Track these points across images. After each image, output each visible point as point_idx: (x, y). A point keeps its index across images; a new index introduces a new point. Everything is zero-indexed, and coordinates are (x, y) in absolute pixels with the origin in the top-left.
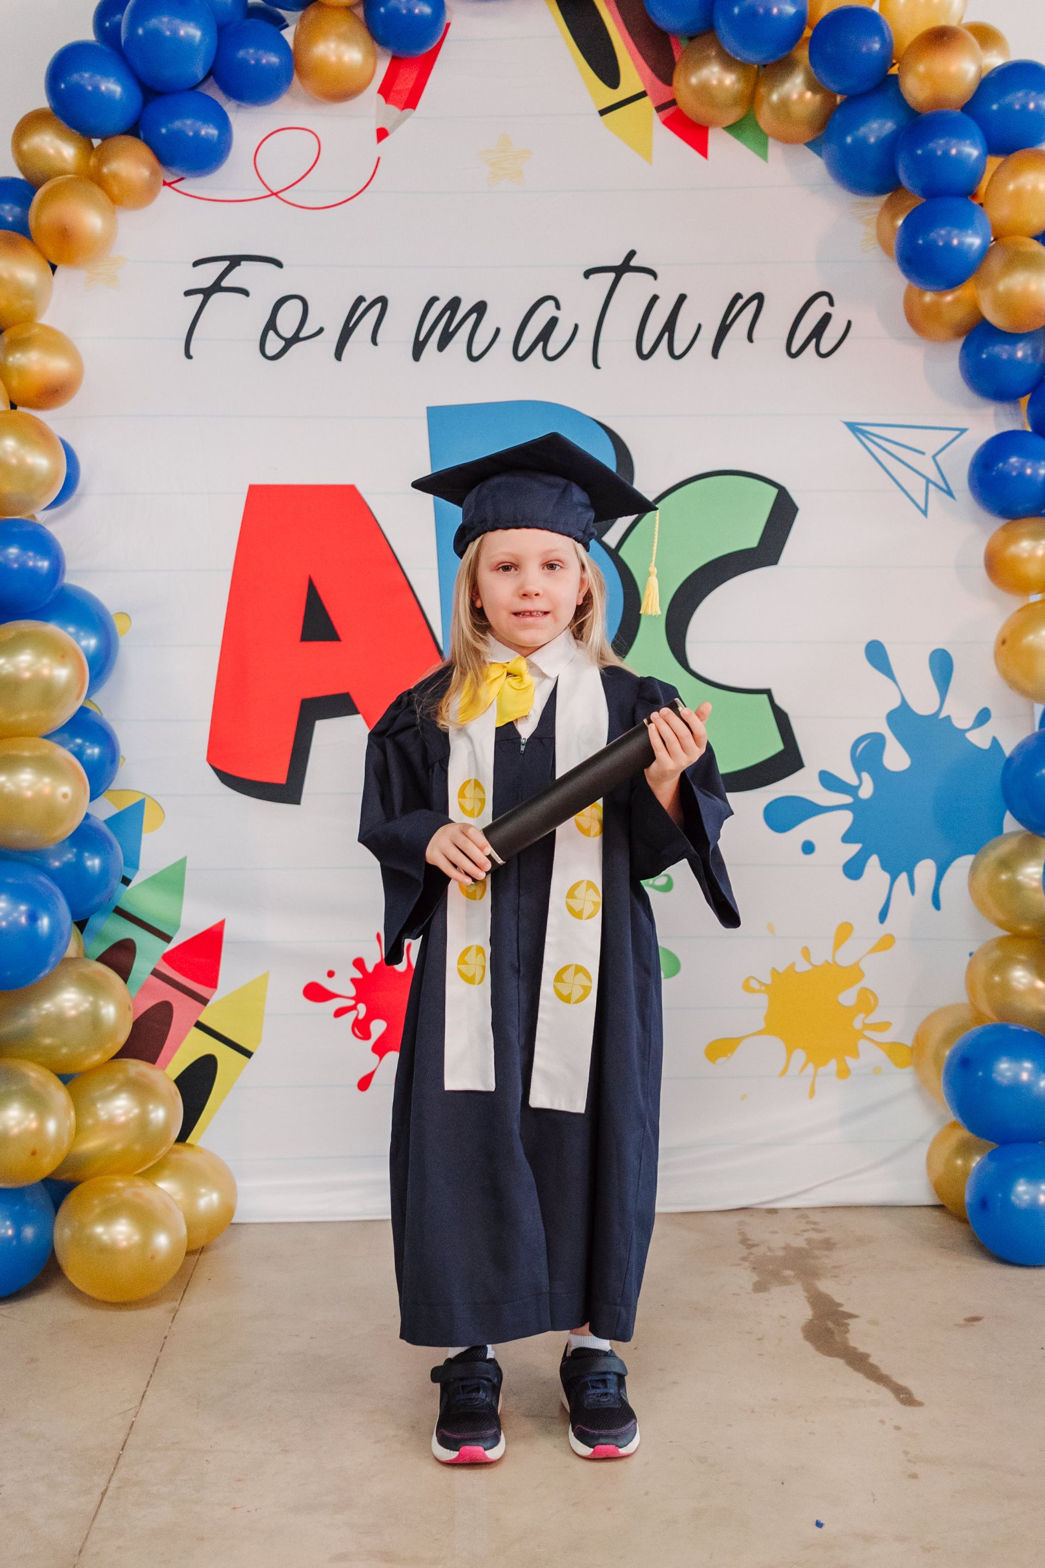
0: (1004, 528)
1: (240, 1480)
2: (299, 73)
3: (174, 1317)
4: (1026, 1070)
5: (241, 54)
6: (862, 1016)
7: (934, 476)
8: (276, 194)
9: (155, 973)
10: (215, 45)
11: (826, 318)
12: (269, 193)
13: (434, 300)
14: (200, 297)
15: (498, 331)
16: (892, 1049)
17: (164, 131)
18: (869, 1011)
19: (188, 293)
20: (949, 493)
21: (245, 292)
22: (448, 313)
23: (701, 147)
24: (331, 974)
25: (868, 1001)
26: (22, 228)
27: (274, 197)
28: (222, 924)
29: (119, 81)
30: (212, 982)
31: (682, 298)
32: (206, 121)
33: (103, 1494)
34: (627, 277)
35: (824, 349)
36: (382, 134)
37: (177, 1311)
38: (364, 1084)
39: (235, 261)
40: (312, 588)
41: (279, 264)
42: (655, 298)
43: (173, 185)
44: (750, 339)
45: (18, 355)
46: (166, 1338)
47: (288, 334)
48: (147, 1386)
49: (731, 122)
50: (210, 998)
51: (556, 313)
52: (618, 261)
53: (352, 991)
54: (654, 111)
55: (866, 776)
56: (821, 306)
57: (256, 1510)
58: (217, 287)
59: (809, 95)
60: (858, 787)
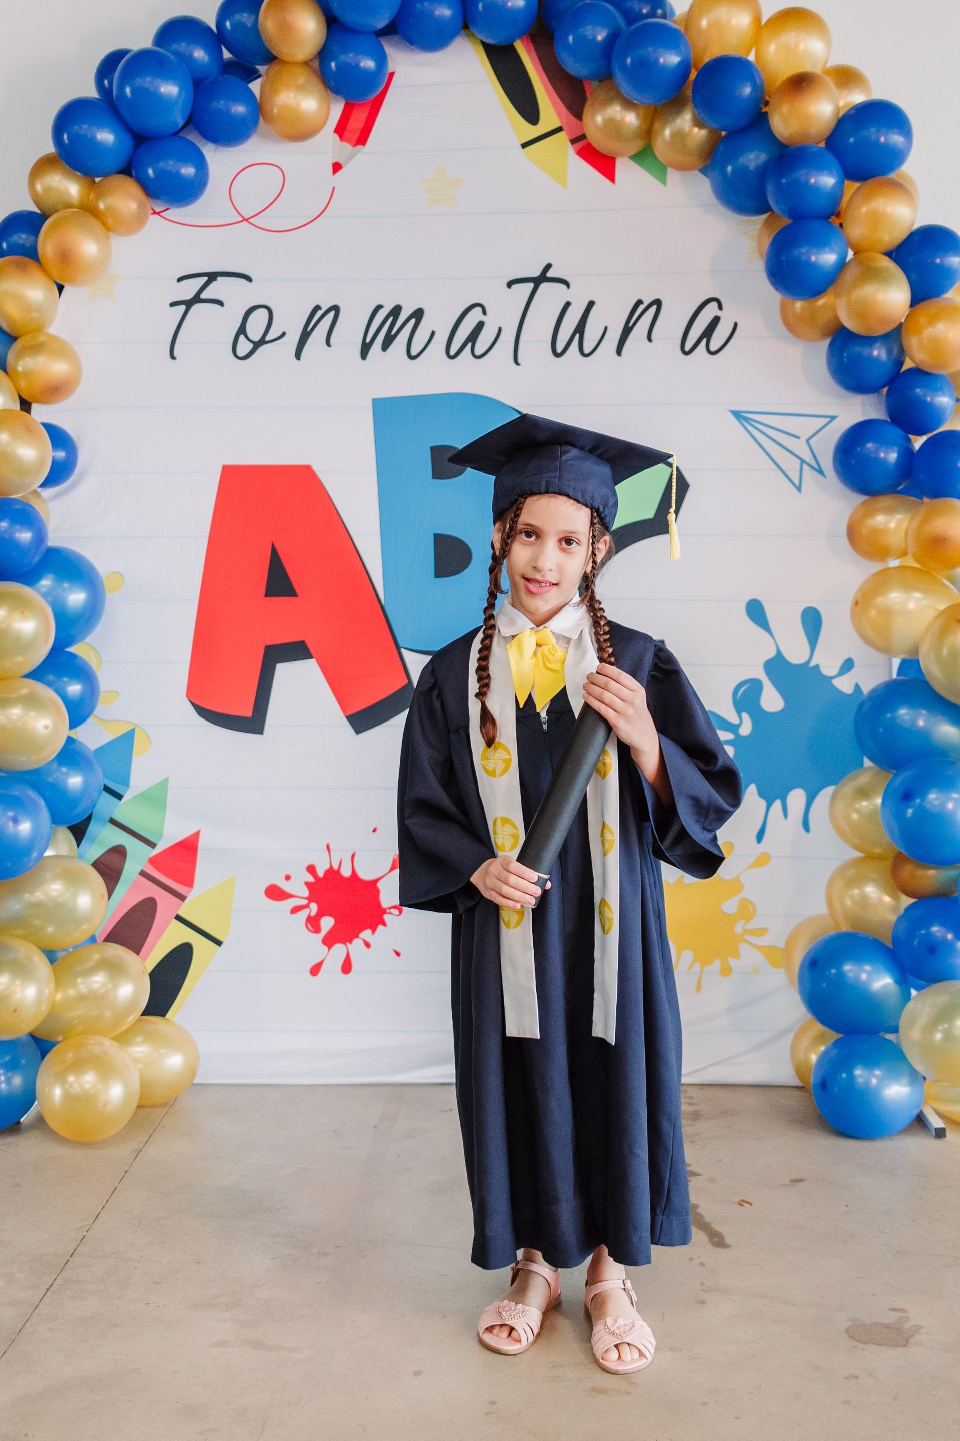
0: (864, 503)
1: (157, 1283)
2: (264, 118)
3: (137, 1156)
4: (867, 972)
5: (214, 104)
6: (742, 922)
7: (808, 457)
8: (247, 220)
9: (143, 873)
10: (192, 97)
11: (716, 321)
12: (242, 219)
13: (379, 307)
14: (183, 308)
15: (433, 333)
16: (769, 952)
17: (151, 171)
18: (749, 918)
19: (173, 304)
20: (821, 472)
21: (221, 303)
22: (391, 319)
23: (610, 174)
24: (288, 878)
25: (747, 910)
26: (32, 254)
27: (245, 222)
28: (197, 834)
29: (113, 131)
30: (190, 883)
31: (591, 304)
32: (186, 161)
33: (48, 1290)
34: (544, 286)
35: (714, 347)
36: (337, 167)
37: (141, 1151)
38: (316, 970)
39: (212, 277)
40: (274, 552)
41: (249, 279)
42: (568, 304)
43: (162, 214)
44: (650, 339)
45: (27, 360)
46: (126, 1172)
47: (256, 337)
48: (103, 1209)
49: (633, 153)
50: (188, 895)
51: (483, 318)
52: (536, 273)
53: (306, 893)
54: (570, 143)
55: (745, 716)
56: (711, 311)
57: (164, 1306)
58: (197, 299)
59: (696, 129)
60: (740, 725)
